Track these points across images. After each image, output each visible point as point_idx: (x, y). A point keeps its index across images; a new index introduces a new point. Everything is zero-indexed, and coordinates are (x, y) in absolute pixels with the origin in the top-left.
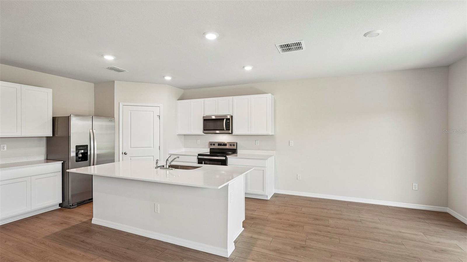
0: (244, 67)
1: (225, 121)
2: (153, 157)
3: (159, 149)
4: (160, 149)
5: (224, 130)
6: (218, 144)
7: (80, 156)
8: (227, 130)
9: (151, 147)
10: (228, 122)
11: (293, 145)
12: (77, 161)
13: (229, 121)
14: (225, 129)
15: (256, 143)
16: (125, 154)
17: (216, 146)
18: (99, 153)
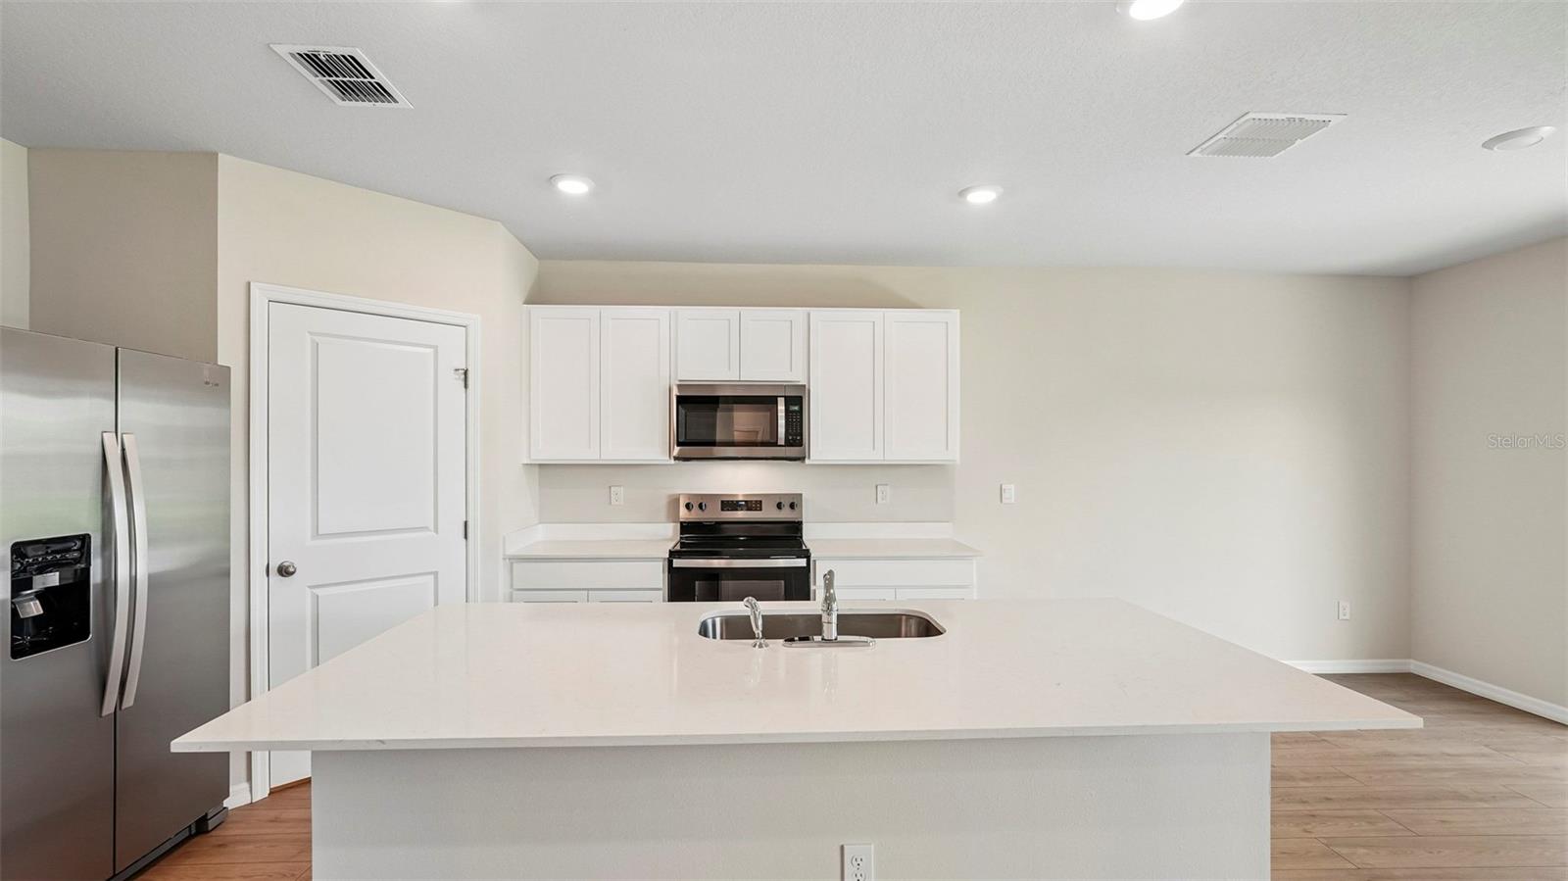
0: (962, 193)
1: (781, 407)
2: (436, 578)
3: (466, 537)
4: (470, 535)
5: (775, 444)
6: (722, 502)
7: (35, 608)
8: (789, 443)
9: (425, 528)
10: (795, 411)
11: (1013, 501)
12: (17, 653)
13: (796, 408)
14: (781, 441)
15: (879, 494)
16: (284, 571)
17: (715, 514)
18: (160, 567)
